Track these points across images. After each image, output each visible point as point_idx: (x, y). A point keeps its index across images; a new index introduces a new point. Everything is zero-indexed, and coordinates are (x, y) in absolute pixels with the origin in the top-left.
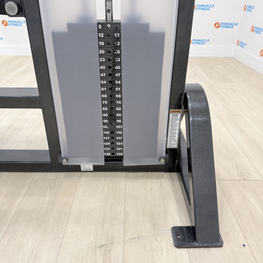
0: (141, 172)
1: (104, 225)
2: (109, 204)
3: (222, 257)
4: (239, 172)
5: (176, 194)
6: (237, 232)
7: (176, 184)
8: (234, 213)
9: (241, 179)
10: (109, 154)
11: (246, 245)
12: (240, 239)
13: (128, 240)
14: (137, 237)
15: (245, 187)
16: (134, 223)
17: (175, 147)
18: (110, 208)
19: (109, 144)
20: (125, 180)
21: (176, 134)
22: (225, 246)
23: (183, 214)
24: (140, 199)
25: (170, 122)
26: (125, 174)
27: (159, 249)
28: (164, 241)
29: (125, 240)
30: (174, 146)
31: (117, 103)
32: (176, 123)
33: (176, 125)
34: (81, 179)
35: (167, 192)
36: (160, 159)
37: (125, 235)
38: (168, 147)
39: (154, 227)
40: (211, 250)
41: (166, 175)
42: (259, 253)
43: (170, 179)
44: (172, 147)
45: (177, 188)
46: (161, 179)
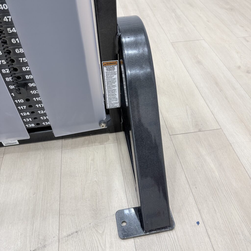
0: (81, 137)
1: (35, 221)
2: (40, 190)
3: (173, 243)
4: (194, 120)
5: (122, 162)
6: (191, 205)
7: (122, 148)
8: (188, 179)
9: (196, 131)
10: (33, 125)
11: (200, 222)
12: (194, 214)
13: (64, 238)
14: (74, 231)
15: (200, 142)
16: (71, 213)
17: (117, 106)
18: (41, 196)
19: (28, 114)
20: (61, 151)
21: (116, 91)
22: (177, 228)
23: (130, 190)
24: (79, 177)
25: (105, 78)
26: (61, 141)
27: (101, 245)
28: (107, 231)
29: (60, 239)
30: (115, 105)
31: (21, 61)
32: (113, 78)
33: (115, 81)
34: (4, 157)
35: (112, 161)
36: (100, 124)
37: (60, 231)
38: (108, 107)
39: (95, 214)
40: (162, 236)
41: (111, 136)
42: (215, 231)
43: (116, 141)
44: (113, 107)
45: (123, 153)
46: (106, 143)
